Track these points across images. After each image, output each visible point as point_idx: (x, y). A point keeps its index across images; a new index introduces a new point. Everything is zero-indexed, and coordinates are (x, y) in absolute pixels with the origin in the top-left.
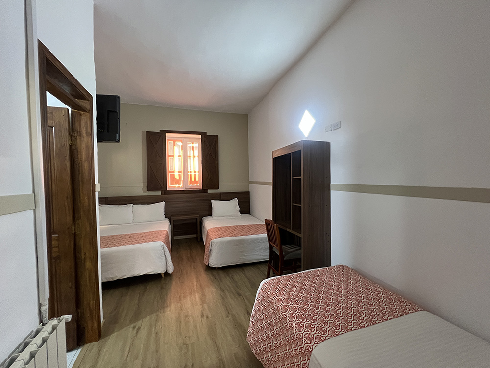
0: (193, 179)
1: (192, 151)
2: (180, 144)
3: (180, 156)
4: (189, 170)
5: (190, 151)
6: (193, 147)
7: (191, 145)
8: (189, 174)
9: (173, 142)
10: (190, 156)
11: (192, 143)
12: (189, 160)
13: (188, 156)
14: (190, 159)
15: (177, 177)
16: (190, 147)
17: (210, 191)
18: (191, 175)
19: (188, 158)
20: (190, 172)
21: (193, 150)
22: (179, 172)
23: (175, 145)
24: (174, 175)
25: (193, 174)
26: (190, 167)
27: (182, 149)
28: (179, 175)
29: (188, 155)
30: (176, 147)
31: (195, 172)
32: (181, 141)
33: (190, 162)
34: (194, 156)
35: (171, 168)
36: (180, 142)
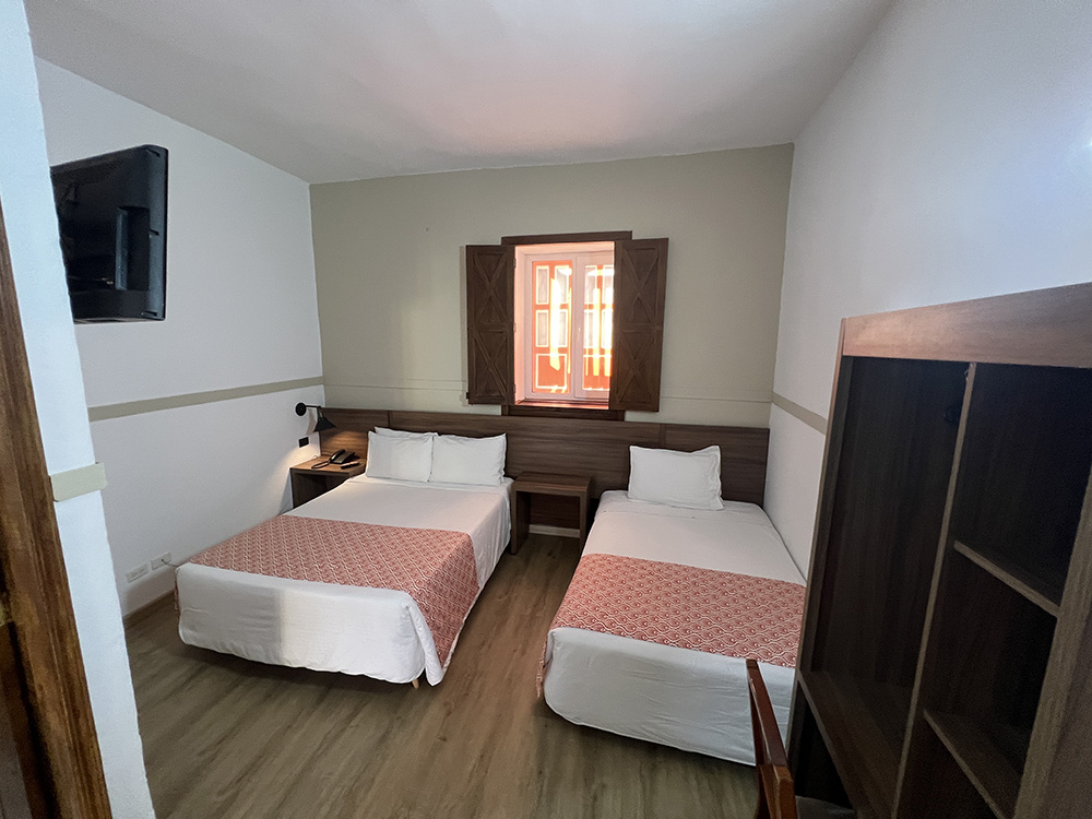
0: (596, 372)
1: (597, 291)
2: (566, 271)
3: (564, 306)
4: (587, 347)
5: (591, 292)
6: (600, 278)
7: (595, 273)
8: (587, 356)
9: (547, 267)
10: (591, 307)
11: (600, 267)
12: (587, 319)
13: (585, 307)
14: (591, 314)
15: (555, 364)
16: (592, 278)
17: (630, 416)
18: (591, 360)
19: (587, 311)
20: (591, 352)
21: (600, 286)
22: (562, 350)
23: (552, 276)
24: (548, 358)
25: (596, 357)
26: (591, 337)
27: (571, 285)
28: (562, 359)
29: (587, 302)
30: (555, 282)
31: (602, 351)
32: (569, 263)
33: (591, 324)
34: (603, 306)
35: (543, 341)
36: (567, 267)
